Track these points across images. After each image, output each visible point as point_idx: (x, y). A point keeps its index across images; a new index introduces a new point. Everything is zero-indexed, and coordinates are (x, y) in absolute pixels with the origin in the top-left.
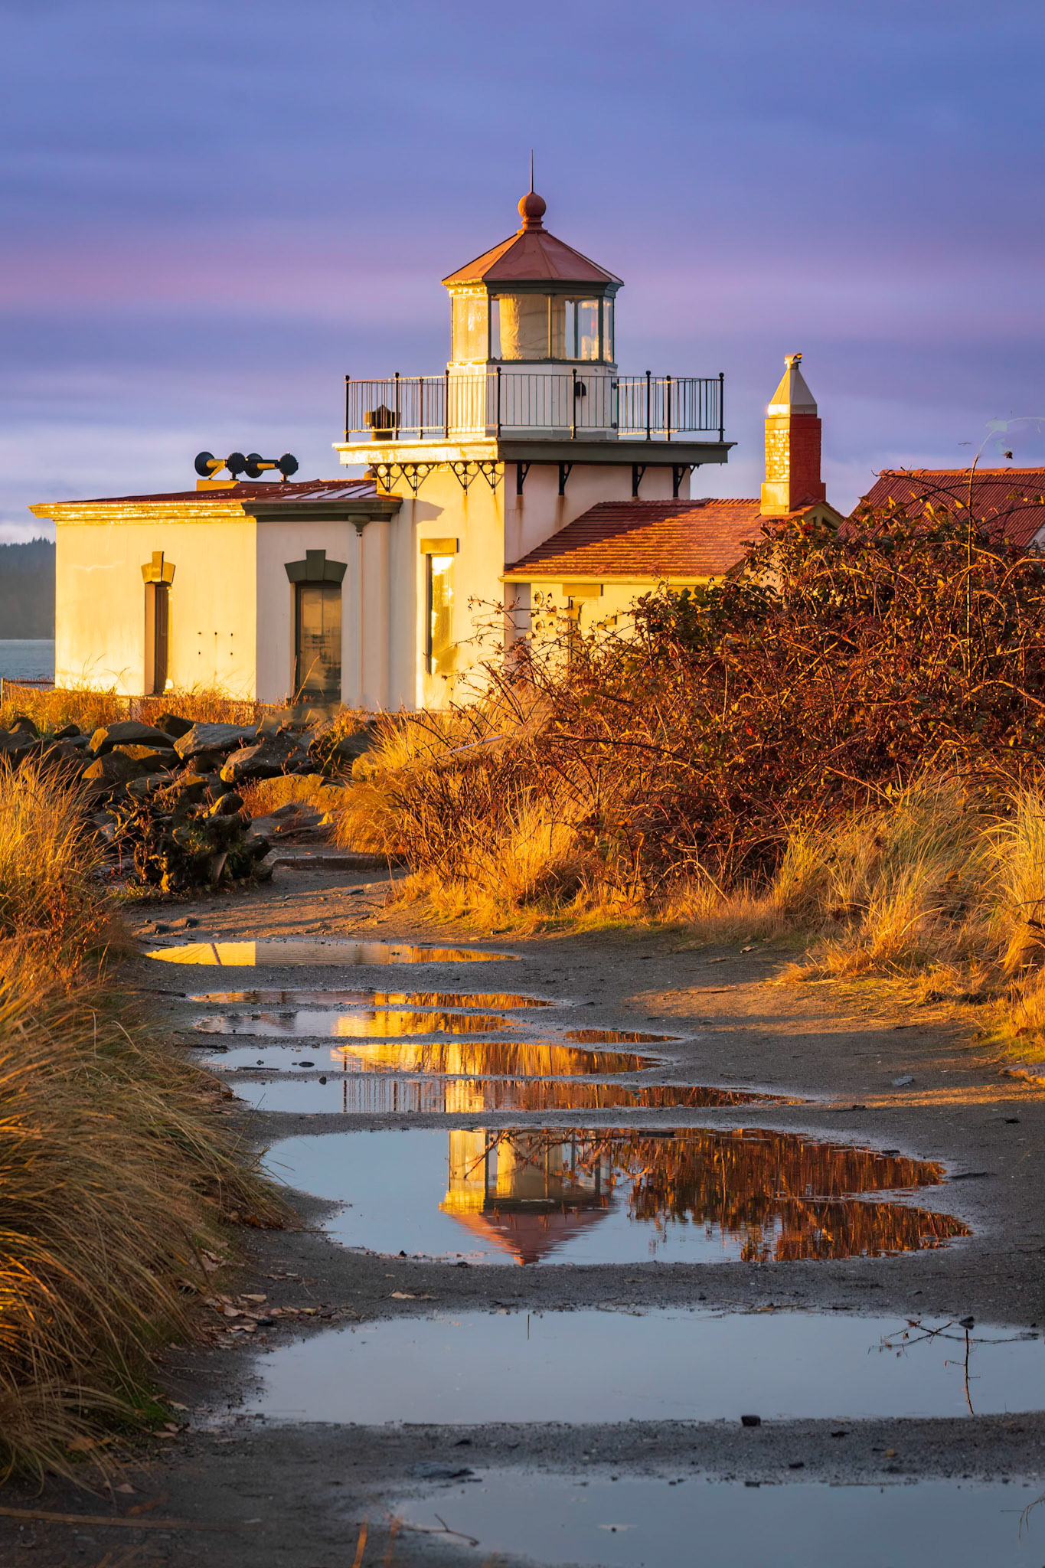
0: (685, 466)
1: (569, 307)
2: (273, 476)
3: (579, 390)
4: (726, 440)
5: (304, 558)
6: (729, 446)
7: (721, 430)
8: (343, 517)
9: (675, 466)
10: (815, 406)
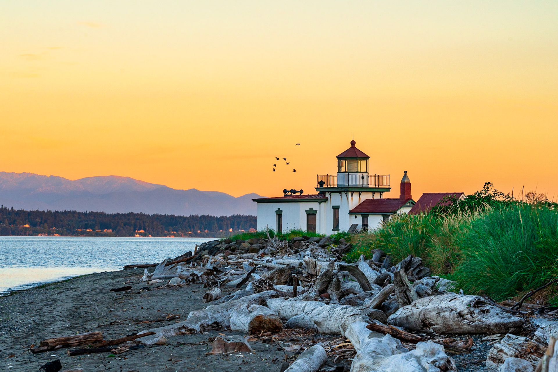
0: (382, 192)
1: (360, 162)
2: (299, 194)
3: (363, 178)
4: (390, 187)
5: (309, 209)
6: (391, 188)
7: (389, 185)
8: (317, 202)
9: (380, 192)
10: (410, 181)
